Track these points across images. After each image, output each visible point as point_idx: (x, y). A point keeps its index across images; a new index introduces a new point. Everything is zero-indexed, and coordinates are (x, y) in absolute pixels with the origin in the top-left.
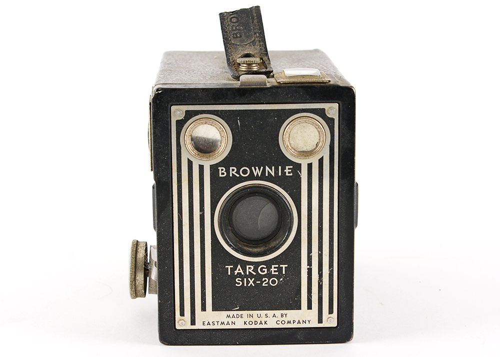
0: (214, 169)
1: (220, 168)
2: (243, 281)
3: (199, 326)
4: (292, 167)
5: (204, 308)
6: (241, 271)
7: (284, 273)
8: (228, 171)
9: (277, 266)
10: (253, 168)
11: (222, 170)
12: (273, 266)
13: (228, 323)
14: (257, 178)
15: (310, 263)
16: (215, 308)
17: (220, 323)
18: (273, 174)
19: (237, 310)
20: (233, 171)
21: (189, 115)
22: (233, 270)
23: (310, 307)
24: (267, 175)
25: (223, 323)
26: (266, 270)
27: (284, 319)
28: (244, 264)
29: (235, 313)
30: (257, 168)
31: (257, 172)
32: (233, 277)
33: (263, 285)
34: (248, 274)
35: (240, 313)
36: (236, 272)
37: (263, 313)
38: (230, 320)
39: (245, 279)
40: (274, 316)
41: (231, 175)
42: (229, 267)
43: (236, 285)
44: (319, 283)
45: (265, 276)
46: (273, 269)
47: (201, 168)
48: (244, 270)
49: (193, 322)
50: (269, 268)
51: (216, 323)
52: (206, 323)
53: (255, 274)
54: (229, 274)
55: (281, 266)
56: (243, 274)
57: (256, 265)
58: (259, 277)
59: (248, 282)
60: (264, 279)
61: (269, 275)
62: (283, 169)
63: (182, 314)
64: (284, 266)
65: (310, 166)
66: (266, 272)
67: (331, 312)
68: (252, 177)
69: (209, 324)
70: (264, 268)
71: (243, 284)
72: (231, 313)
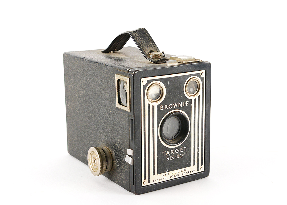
0: (158, 107)
1: (161, 106)
2: (169, 158)
3: (152, 183)
4: (188, 101)
5: (154, 174)
6: (169, 153)
7: (185, 151)
8: (164, 107)
9: (182, 148)
10: (174, 104)
11: (162, 107)
12: (181, 148)
13: (163, 179)
14: (175, 109)
15: (194, 145)
16: (158, 173)
17: (160, 179)
18: (181, 106)
19: (167, 172)
20: (166, 107)
21: (149, 82)
22: (165, 153)
23: (194, 165)
24: (179, 107)
25: (161, 179)
26: (178, 151)
27: (185, 172)
28: (170, 149)
29: (166, 173)
30: (175, 104)
31: (175, 106)
32: (166, 156)
33: (177, 158)
34: (171, 154)
35: (168, 173)
36: (167, 154)
37: (177, 171)
38: (164, 177)
39: (170, 157)
40: (181, 171)
41: (165, 109)
42: (164, 152)
43: (167, 160)
44: (198, 153)
45: (178, 154)
46: (181, 150)
47: (153, 107)
48: (170, 152)
49: (149, 182)
50: (179, 150)
51: (159, 180)
52: (155, 181)
53: (174, 153)
54: (164, 155)
55: (184, 148)
56: (169, 154)
57: (174, 149)
58: (175, 155)
59: (171, 158)
60: (177, 155)
61: (180, 153)
62: (185, 103)
63: (145, 179)
64: (185, 148)
65: (195, 100)
66: (178, 152)
67: (202, 165)
68: (173, 108)
69: (156, 181)
70: (177, 150)
71: (169, 159)
72: (164, 174)
